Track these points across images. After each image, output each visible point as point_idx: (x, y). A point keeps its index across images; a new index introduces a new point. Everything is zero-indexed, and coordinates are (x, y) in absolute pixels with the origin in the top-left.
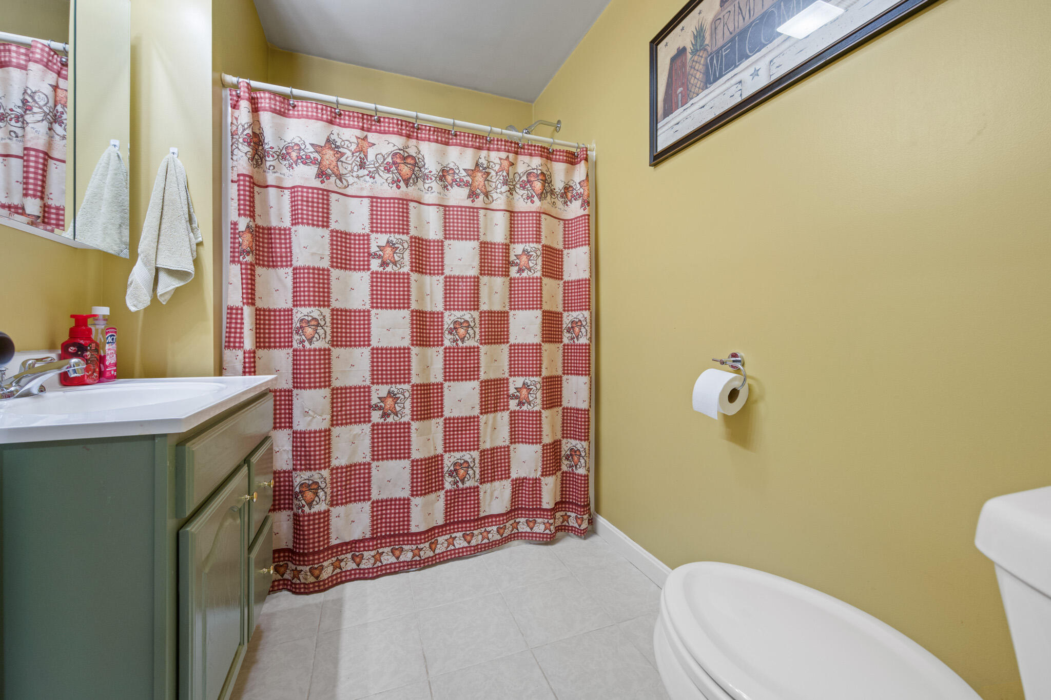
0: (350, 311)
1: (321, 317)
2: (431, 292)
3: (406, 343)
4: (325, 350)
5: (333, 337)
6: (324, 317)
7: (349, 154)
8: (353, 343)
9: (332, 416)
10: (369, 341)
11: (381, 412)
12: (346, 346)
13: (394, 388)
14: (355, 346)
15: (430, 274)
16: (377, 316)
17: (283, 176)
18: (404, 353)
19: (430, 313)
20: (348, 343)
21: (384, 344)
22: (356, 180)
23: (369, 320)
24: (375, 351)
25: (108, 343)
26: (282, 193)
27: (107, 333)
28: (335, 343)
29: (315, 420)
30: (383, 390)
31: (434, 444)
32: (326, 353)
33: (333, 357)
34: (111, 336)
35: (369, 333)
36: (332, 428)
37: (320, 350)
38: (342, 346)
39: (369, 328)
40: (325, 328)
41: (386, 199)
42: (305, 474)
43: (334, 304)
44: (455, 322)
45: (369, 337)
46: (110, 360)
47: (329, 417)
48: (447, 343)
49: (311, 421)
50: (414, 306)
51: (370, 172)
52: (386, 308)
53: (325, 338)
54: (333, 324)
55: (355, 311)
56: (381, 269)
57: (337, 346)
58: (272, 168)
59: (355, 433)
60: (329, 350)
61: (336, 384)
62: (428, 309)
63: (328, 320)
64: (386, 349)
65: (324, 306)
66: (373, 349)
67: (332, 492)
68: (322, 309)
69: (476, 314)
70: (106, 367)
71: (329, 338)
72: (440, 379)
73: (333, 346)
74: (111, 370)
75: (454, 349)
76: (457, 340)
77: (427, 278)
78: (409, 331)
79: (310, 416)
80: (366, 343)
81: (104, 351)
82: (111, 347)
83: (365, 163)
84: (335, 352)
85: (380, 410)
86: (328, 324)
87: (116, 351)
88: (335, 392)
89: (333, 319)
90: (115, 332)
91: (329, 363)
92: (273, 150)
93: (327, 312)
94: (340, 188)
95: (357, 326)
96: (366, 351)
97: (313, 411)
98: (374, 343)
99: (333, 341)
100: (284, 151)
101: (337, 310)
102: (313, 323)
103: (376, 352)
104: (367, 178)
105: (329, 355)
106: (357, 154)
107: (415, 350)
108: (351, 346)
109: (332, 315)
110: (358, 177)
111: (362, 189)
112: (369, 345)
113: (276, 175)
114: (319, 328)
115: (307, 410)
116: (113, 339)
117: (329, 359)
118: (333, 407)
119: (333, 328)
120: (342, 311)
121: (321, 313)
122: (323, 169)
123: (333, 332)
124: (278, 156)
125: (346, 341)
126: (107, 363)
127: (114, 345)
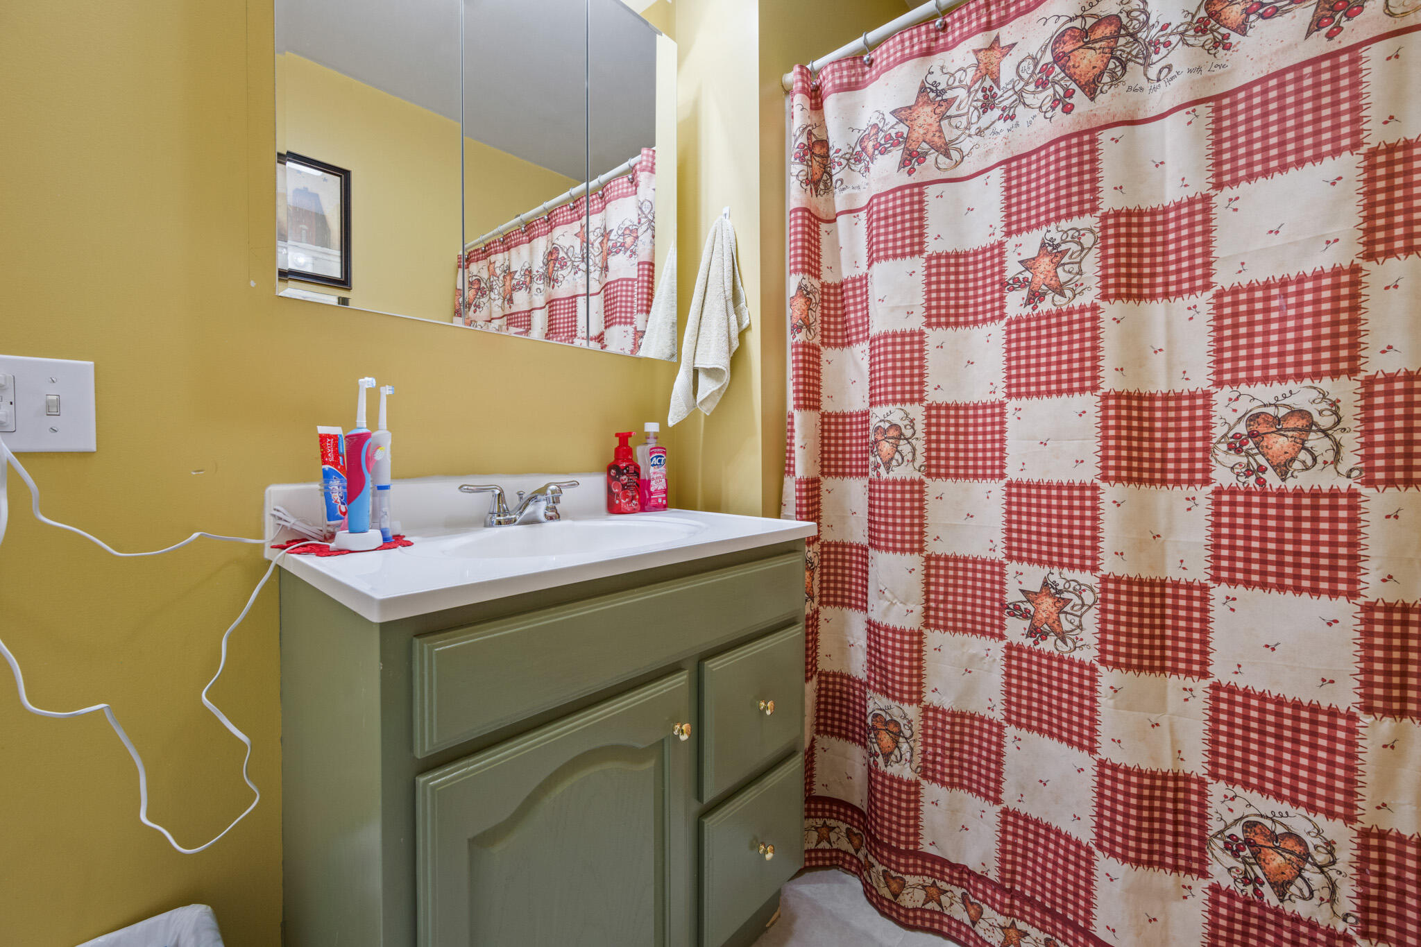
0: (966, 408)
1: (907, 422)
2: (1170, 341)
3: (1089, 473)
4: (912, 483)
5: (929, 458)
6: (912, 421)
7: (962, 93)
8: (971, 472)
9: (927, 609)
10: (1002, 467)
11: (1027, 623)
12: (957, 476)
13: (1058, 577)
14: (976, 476)
15: (1166, 295)
16: (1019, 414)
17: (856, 191)
18: (1082, 498)
19: (1166, 398)
20: (961, 471)
21: (1033, 475)
22: (976, 139)
23: (1002, 423)
24: (1014, 490)
25: (654, 465)
26: (856, 220)
27: (651, 454)
28: (934, 469)
29: (895, 609)
30: (1033, 576)
31: (1174, 742)
32: (916, 489)
33: (930, 498)
34: (657, 457)
35: (1002, 450)
36: (926, 632)
37: (903, 483)
38: (947, 476)
39: (1002, 441)
40: (914, 442)
41: (1037, 151)
42: (880, 700)
43: (932, 396)
44: (1254, 418)
45: (1002, 458)
46: (657, 485)
47: (919, 609)
48: (1223, 476)
49: (888, 609)
50: (1110, 382)
51: (1004, 109)
52: (1038, 394)
53: (913, 460)
54: (929, 433)
55: (976, 407)
56: (1029, 308)
57: (938, 475)
58: (839, 182)
59: (972, 651)
60: (921, 483)
61: (933, 548)
62: (1160, 386)
63: (920, 426)
64: (1039, 486)
65: (912, 401)
66: (1009, 485)
67: (924, 752)
68: (908, 407)
69: (1346, 390)
70: (651, 494)
71: (920, 460)
72: (1198, 572)
73: (929, 475)
74: (659, 497)
75: (1248, 493)
76: (1262, 469)
77: (1157, 309)
78: (1094, 445)
79: (887, 599)
80: (997, 471)
81: (649, 474)
82: (657, 470)
83: (994, 96)
84: (934, 487)
85: (1026, 618)
86: (920, 434)
87: (664, 475)
88: (931, 562)
89: (929, 425)
90: (665, 453)
91: (921, 508)
92: (840, 154)
93: (917, 412)
94: (946, 170)
95: (980, 438)
96: (997, 489)
97: (892, 593)
98: (1012, 473)
99: (929, 466)
100: (858, 149)
101: (938, 407)
102: (892, 433)
103: (1016, 490)
104: (1000, 125)
105: (921, 492)
106: (977, 86)
107: (1110, 493)
108: (966, 476)
109: (929, 417)
110: (980, 132)
111: (988, 152)
112: (1002, 476)
113: (845, 192)
114: (902, 442)
115: (883, 588)
116: (660, 461)
117: (921, 500)
118: (927, 592)
119: (929, 442)
120: (948, 407)
121: (907, 415)
122: (913, 146)
123: (929, 450)
124: (848, 160)
125: (957, 467)
126: (652, 489)
127: (662, 468)
